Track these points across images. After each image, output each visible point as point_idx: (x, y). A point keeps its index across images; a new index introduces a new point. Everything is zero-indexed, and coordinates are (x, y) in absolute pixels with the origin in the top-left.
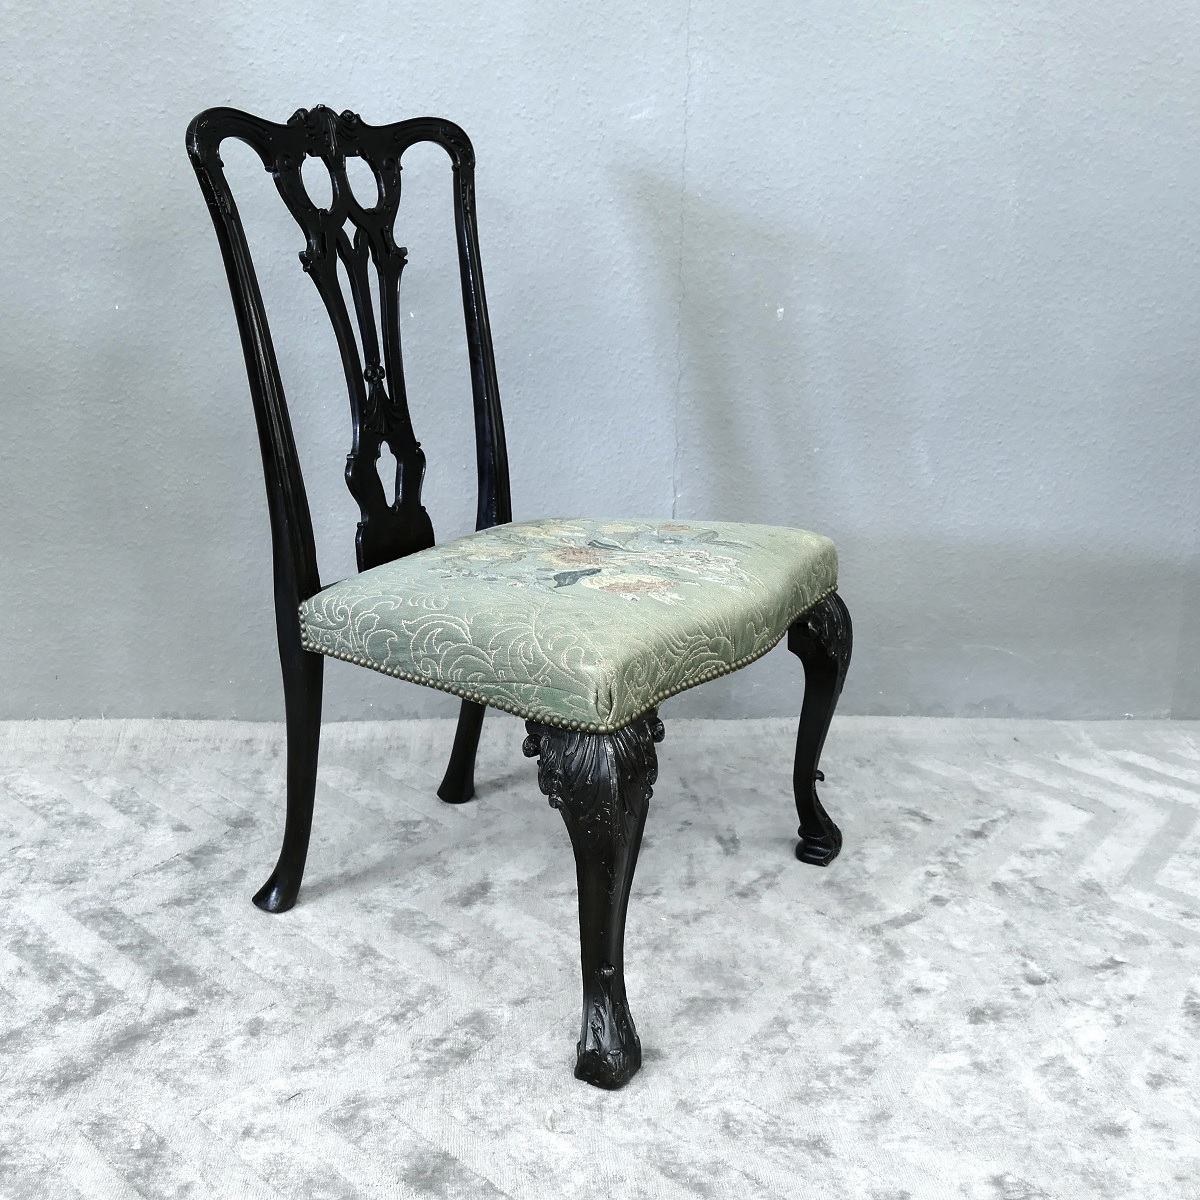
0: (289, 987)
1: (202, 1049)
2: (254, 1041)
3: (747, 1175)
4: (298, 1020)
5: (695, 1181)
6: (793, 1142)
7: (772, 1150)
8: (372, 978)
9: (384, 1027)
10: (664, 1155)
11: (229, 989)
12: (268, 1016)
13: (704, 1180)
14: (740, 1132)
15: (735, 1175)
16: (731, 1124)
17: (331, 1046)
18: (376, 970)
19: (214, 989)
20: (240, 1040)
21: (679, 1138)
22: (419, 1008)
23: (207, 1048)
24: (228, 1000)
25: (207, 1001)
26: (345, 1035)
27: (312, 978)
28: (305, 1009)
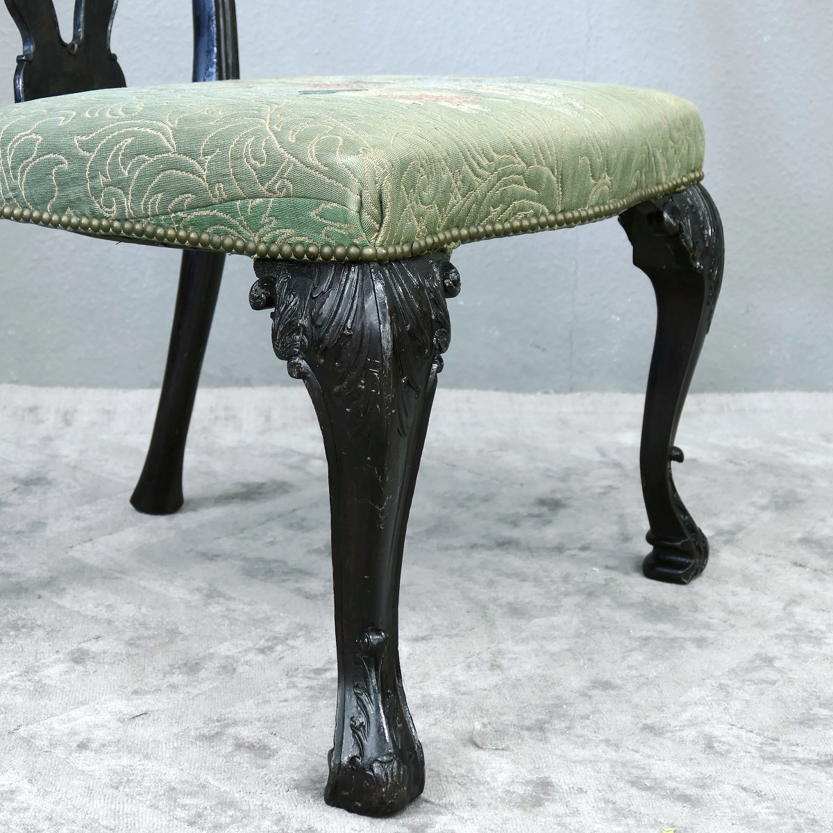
0: (117, 623)
1: (13, 673)
2: (80, 668)
3: (744, 789)
4: (133, 651)
5: (677, 792)
6: (799, 761)
7: (771, 768)
8: (224, 616)
9: (247, 658)
10: (634, 771)
11: (39, 622)
12: (94, 647)
13: (688, 792)
14: (728, 752)
15: (728, 789)
16: (716, 745)
17: (181, 673)
18: (228, 610)
19: (20, 623)
20: (62, 667)
21: (649, 757)
22: (290, 642)
23: (19, 673)
24: (39, 633)
25: (12, 633)
26: (197, 664)
27: (145, 615)
28: (141, 642)
